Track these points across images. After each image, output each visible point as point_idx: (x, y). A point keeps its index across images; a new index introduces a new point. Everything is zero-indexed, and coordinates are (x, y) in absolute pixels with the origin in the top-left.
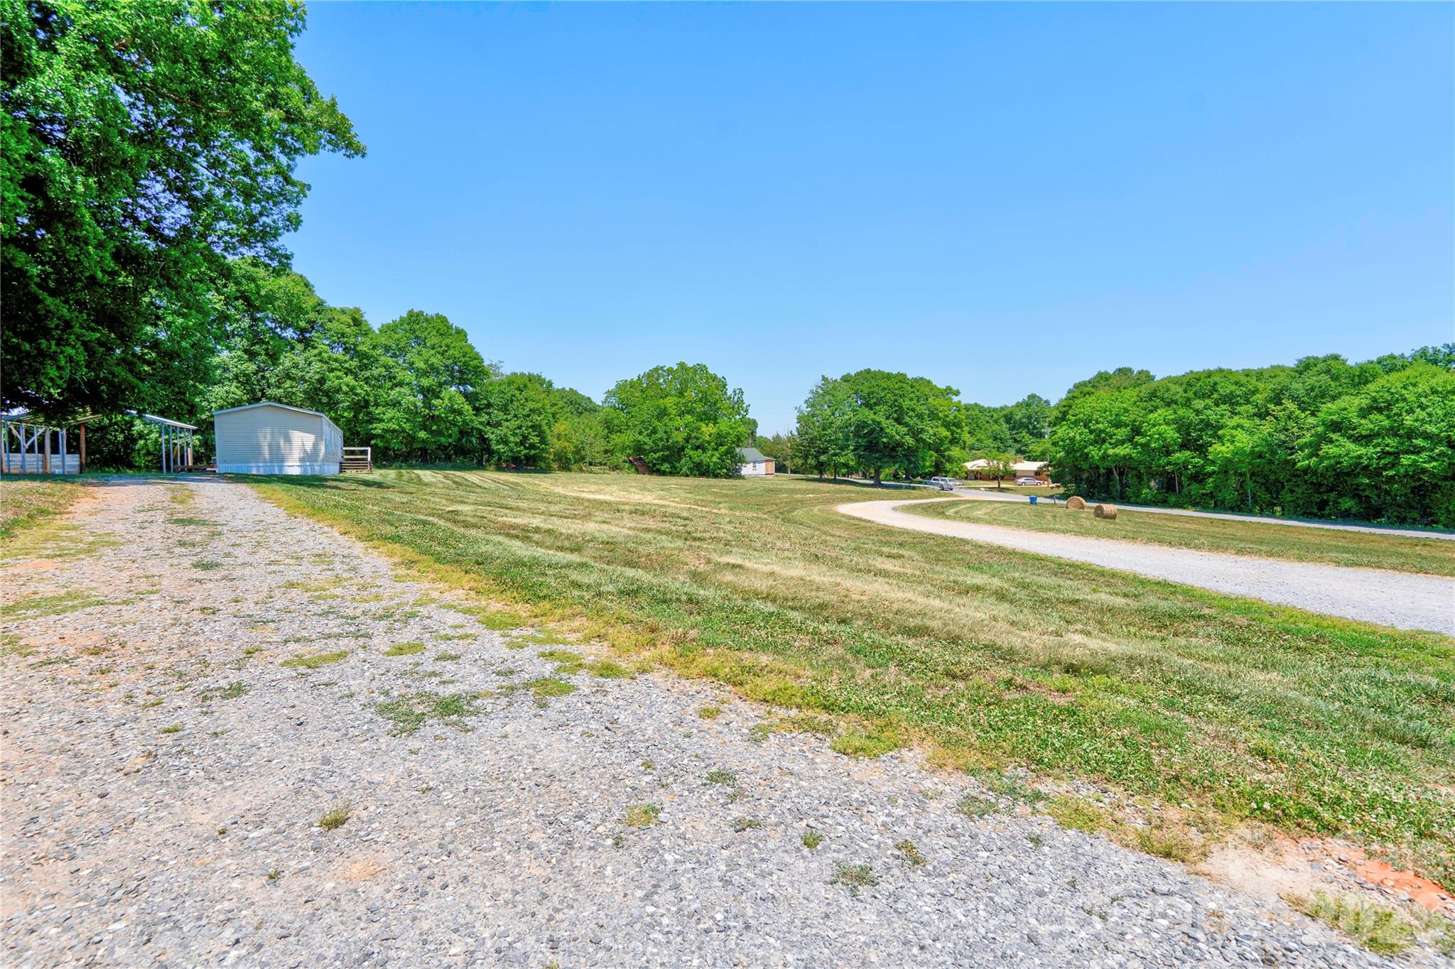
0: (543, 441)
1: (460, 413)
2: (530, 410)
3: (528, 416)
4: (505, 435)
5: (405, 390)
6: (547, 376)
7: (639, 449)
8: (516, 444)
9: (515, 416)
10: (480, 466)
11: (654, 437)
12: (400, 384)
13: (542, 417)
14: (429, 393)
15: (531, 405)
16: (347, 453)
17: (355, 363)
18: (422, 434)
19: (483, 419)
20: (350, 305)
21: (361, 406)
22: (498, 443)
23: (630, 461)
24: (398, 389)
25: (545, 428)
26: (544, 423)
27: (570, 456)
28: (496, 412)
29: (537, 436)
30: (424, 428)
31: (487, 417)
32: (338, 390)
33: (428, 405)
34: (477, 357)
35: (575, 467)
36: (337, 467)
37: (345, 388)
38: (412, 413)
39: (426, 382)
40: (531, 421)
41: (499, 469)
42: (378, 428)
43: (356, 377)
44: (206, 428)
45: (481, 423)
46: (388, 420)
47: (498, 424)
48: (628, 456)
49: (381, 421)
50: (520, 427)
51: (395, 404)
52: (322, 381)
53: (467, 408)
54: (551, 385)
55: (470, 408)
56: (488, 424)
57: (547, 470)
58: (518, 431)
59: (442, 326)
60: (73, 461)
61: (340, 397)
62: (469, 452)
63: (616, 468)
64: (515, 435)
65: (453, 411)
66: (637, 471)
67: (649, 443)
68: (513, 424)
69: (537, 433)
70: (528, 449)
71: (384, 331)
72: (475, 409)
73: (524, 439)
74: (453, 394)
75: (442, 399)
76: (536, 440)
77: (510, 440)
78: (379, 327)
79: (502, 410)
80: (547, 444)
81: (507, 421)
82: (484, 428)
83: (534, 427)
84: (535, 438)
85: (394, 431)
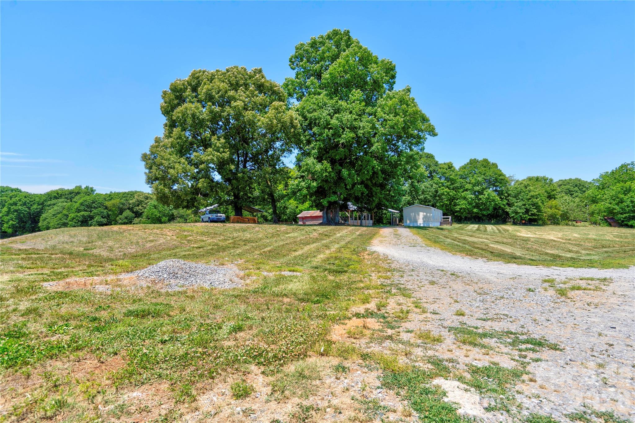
0: (539, 211)
1: (493, 200)
3: (530, 199)
4: (516, 209)
5: (468, 192)
6: (549, 176)
7: (611, 211)
8: (523, 213)
9: (522, 199)
10: (504, 222)
11: (622, 205)
12: (466, 190)
13: (538, 199)
16: (444, 218)
17: (449, 183)
18: (475, 210)
20: (447, 161)
21: (452, 199)
22: (513, 213)
23: (605, 219)
24: (465, 192)
25: (540, 204)
26: (540, 202)
27: (559, 217)
28: (512, 198)
29: (535, 209)
30: (477, 207)
32: (443, 194)
33: (478, 198)
34: (502, 174)
35: (563, 222)
36: (439, 224)
37: (445, 193)
38: (471, 201)
39: (477, 188)
40: (532, 201)
41: (514, 224)
42: (457, 208)
43: (449, 189)
44: (401, 211)
45: (503, 204)
46: (462, 204)
47: (513, 204)
48: (604, 216)
49: (459, 205)
50: (525, 205)
51: (464, 198)
52: (437, 191)
53: (498, 198)
54: (552, 181)
56: (507, 204)
57: (544, 224)
58: (523, 207)
59: (486, 163)
60: (371, 222)
61: (443, 197)
62: (498, 216)
63: (595, 223)
64: (521, 208)
65: (489, 200)
66: (610, 225)
67: (618, 208)
68: (520, 204)
69: (535, 207)
70: (530, 215)
71: (460, 169)
72: (500, 198)
73: (527, 211)
74: (490, 192)
75: (485, 195)
76: (535, 211)
77: (519, 211)
78: (459, 167)
79: (515, 197)
80: (541, 212)
81: (517, 202)
82: (505, 206)
83: (533, 205)
84: (534, 210)
85: (464, 209)
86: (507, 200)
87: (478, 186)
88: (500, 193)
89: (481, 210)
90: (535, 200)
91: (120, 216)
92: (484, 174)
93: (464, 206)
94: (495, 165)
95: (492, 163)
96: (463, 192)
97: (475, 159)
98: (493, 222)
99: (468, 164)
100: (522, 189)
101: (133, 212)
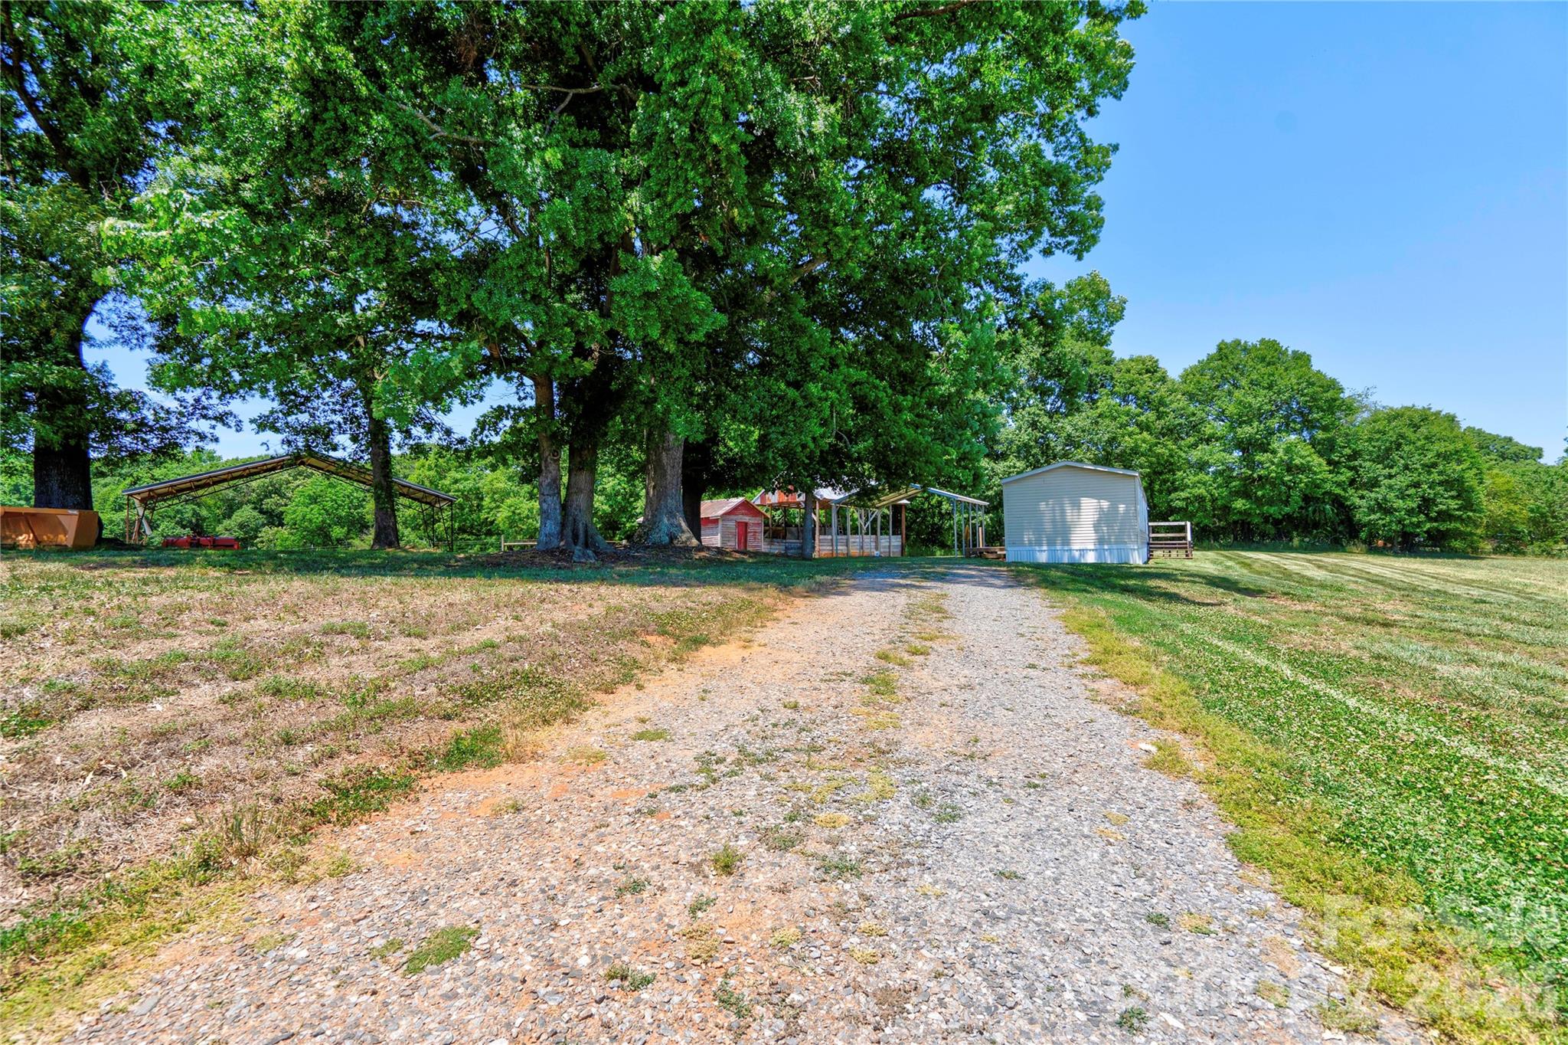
0: (1468, 505)
1: (1304, 469)
2: (1438, 455)
3: (1434, 465)
4: (1385, 499)
5: (1216, 446)
8: (1410, 512)
9: (1406, 467)
10: (1336, 545)
12: (1208, 440)
13: (1464, 465)
14: (1248, 447)
15: (1439, 447)
16: (1154, 530)
18: (1240, 504)
19: (1342, 478)
22: (1371, 510)
24: (1202, 447)
25: (1472, 483)
26: (1468, 476)
27: (1524, 528)
28: (1368, 464)
29: (1453, 498)
30: (1245, 494)
31: (1350, 474)
33: (1249, 462)
34: (1333, 385)
35: (1535, 547)
38: (1225, 474)
39: (1246, 431)
40: (1441, 473)
41: (1373, 550)
45: (1339, 484)
46: (1195, 485)
47: (1374, 484)
50: (1416, 485)
51: (1202, 466)
53: (1317, 462)
55: (1324, 463)
56: (1352, 482)
57: (1472, 553)
58: (1412, 491)
59: (1270, 354)
62: (1316, 525)
64: (1403, 496)
65: (1290, 468)
68: (1402, 481)
69: (1454, 493)
70: (1435, 520)
71: (1185, 377)
72: (1330, 462)
73: (1426, 503)
74: (1291, 445)
75: (1274, 452)
76: (1454, 504)
77: (1395, 506)
78: (1181, 372)
79: (1379, 460)
80: (1474, 511)
81: (1390, 477)
82: (1345, 490)
83: (1447, 484)
84: (1450, 501)
85: (1200, 499)
86: (1351, 468)
87: (1249, 423)
88: (1325, 449)
89: (1259, 501)
90: (1454, 468)
91: (226, 522)
92: (1270, 387)
93: (1202, 491)
94: (1302, 359)
95: (1294, 352)
96: (1194, 446)
97: (1237, 343)
98: (1296, 542)
99: (1211, 359)
100: (1402, 436)
101: (261, 512)
